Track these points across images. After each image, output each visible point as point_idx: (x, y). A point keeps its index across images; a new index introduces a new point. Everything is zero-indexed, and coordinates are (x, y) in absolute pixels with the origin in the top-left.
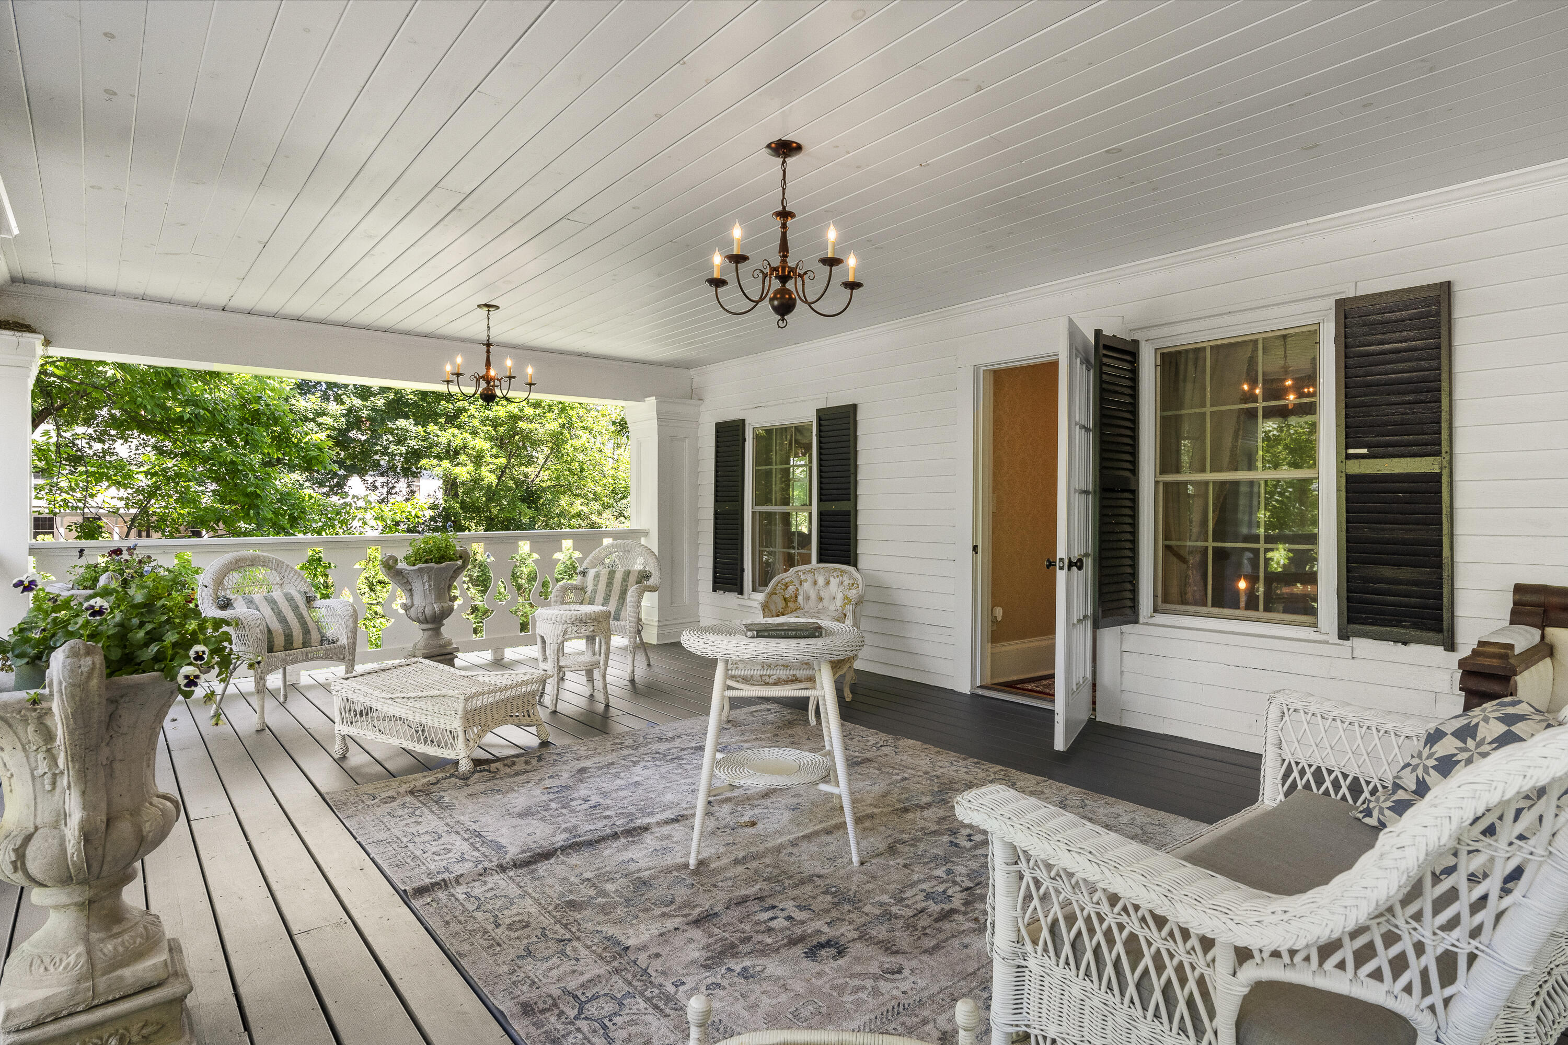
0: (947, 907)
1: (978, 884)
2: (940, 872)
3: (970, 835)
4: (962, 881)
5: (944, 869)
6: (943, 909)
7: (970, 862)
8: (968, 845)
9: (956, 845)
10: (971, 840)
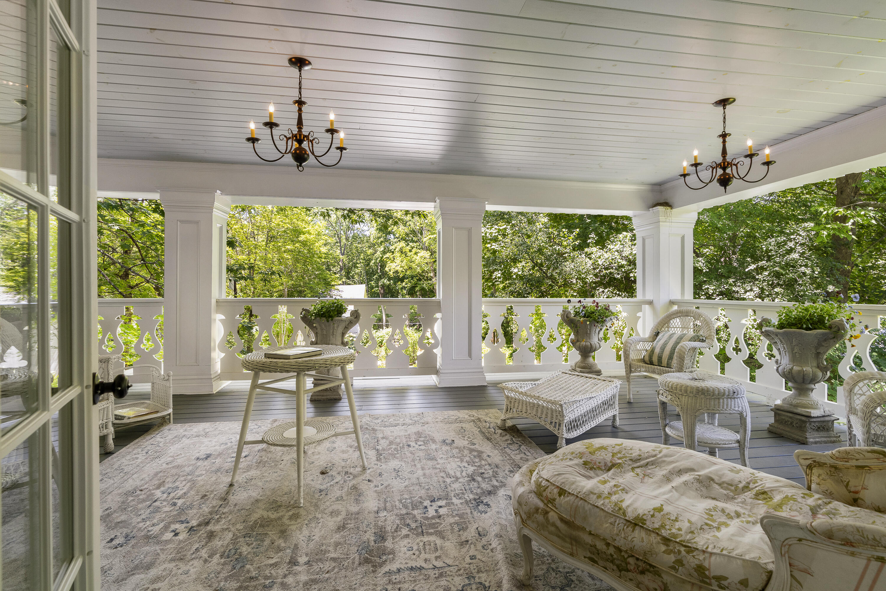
0: (162, 489)
1: (150, 506)
2: (180, 502)
3: (176, 534)
4: (161, 503)
5: (179, 504)
6: (164, 487)
7: (164, 516)
8: (173, 527)
9: (182, 522)
10: (173, 531)
